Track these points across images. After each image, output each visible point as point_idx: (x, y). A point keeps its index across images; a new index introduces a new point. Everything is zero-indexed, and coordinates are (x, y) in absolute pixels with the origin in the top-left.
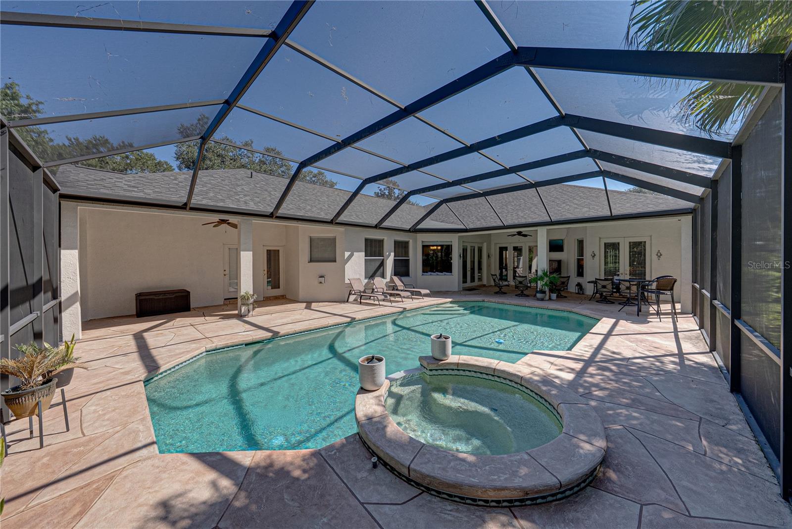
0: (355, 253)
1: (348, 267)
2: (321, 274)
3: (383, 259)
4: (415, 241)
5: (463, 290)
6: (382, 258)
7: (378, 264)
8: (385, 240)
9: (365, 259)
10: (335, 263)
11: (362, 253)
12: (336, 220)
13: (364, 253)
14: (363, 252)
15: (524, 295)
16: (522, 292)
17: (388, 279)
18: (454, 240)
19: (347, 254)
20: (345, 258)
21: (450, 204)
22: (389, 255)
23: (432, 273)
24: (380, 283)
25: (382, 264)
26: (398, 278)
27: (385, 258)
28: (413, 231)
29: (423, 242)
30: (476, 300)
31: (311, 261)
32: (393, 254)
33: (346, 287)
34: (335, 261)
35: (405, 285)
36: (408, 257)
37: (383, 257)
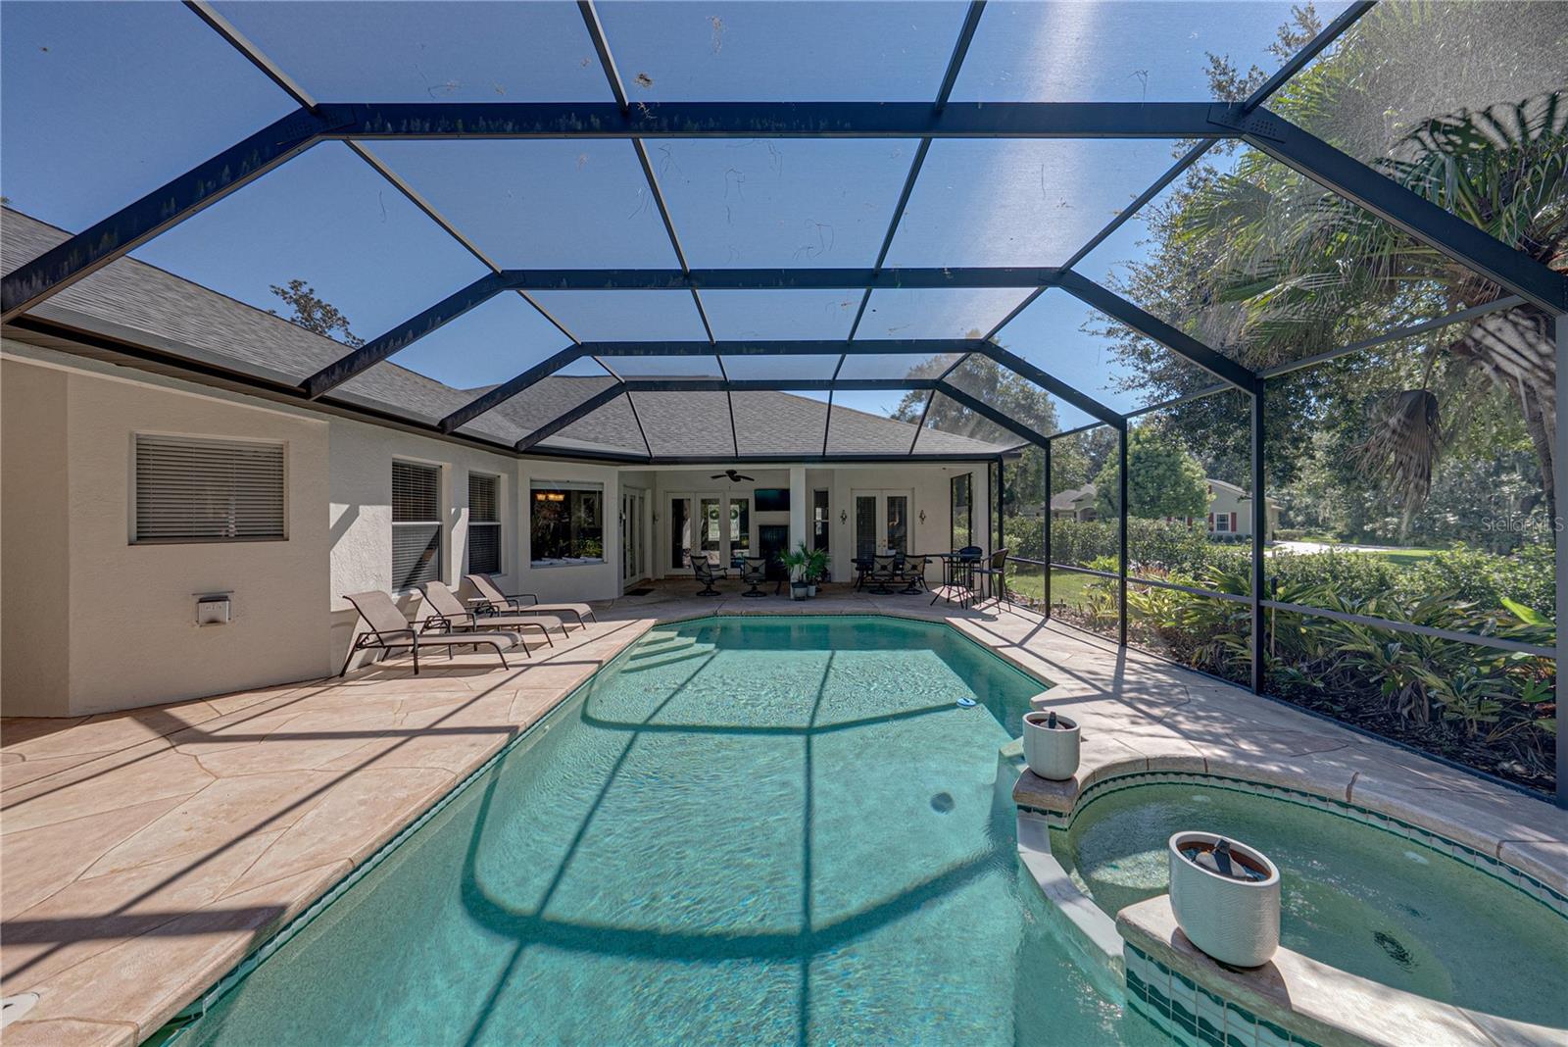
0: (362, 508)
1: (340, 553)
2: (209, 586)
3: (440, 527)
4: (514, 476)
5: (625, 595)
6: (438, 523)
7: (425, 540)
8: (444, 470)
9: (394, 527)
10: (279, 544)
11: (384, 507)
12: (326, 389)
13: (388, 509)
14: (386, 504)
15: (759, 592)
16: (754, 588)
17: (455, 586)
18: (609, 482)
19: (337, 511)
20: (331, 526)
21: (638, 397)
22: (458, 515)
23: (555, 561)
24: (442, 597)
25: (436, 543)
26: (482, 577)
27: (445, 523)
28: (525, 452)
29: (532, 481)
30: (703, 614)
31: (142, 537)
32: (465, 512)
33: (333, 627)
34: (280, 536)
35: (505, 597)
36: (499, 521)
37: (441, 520)
